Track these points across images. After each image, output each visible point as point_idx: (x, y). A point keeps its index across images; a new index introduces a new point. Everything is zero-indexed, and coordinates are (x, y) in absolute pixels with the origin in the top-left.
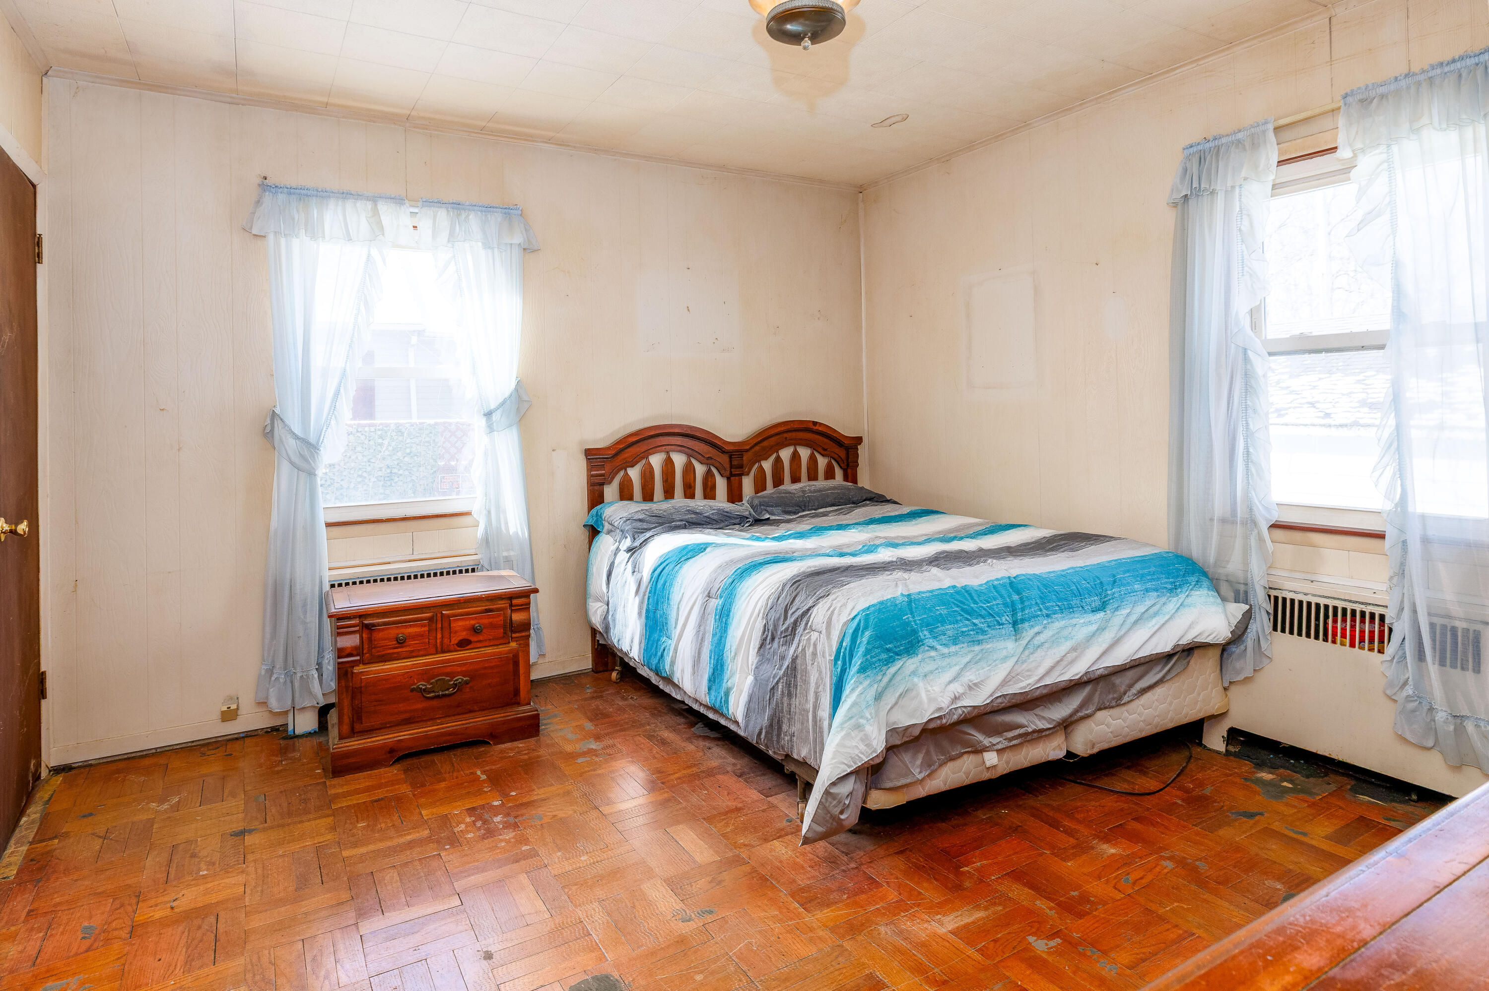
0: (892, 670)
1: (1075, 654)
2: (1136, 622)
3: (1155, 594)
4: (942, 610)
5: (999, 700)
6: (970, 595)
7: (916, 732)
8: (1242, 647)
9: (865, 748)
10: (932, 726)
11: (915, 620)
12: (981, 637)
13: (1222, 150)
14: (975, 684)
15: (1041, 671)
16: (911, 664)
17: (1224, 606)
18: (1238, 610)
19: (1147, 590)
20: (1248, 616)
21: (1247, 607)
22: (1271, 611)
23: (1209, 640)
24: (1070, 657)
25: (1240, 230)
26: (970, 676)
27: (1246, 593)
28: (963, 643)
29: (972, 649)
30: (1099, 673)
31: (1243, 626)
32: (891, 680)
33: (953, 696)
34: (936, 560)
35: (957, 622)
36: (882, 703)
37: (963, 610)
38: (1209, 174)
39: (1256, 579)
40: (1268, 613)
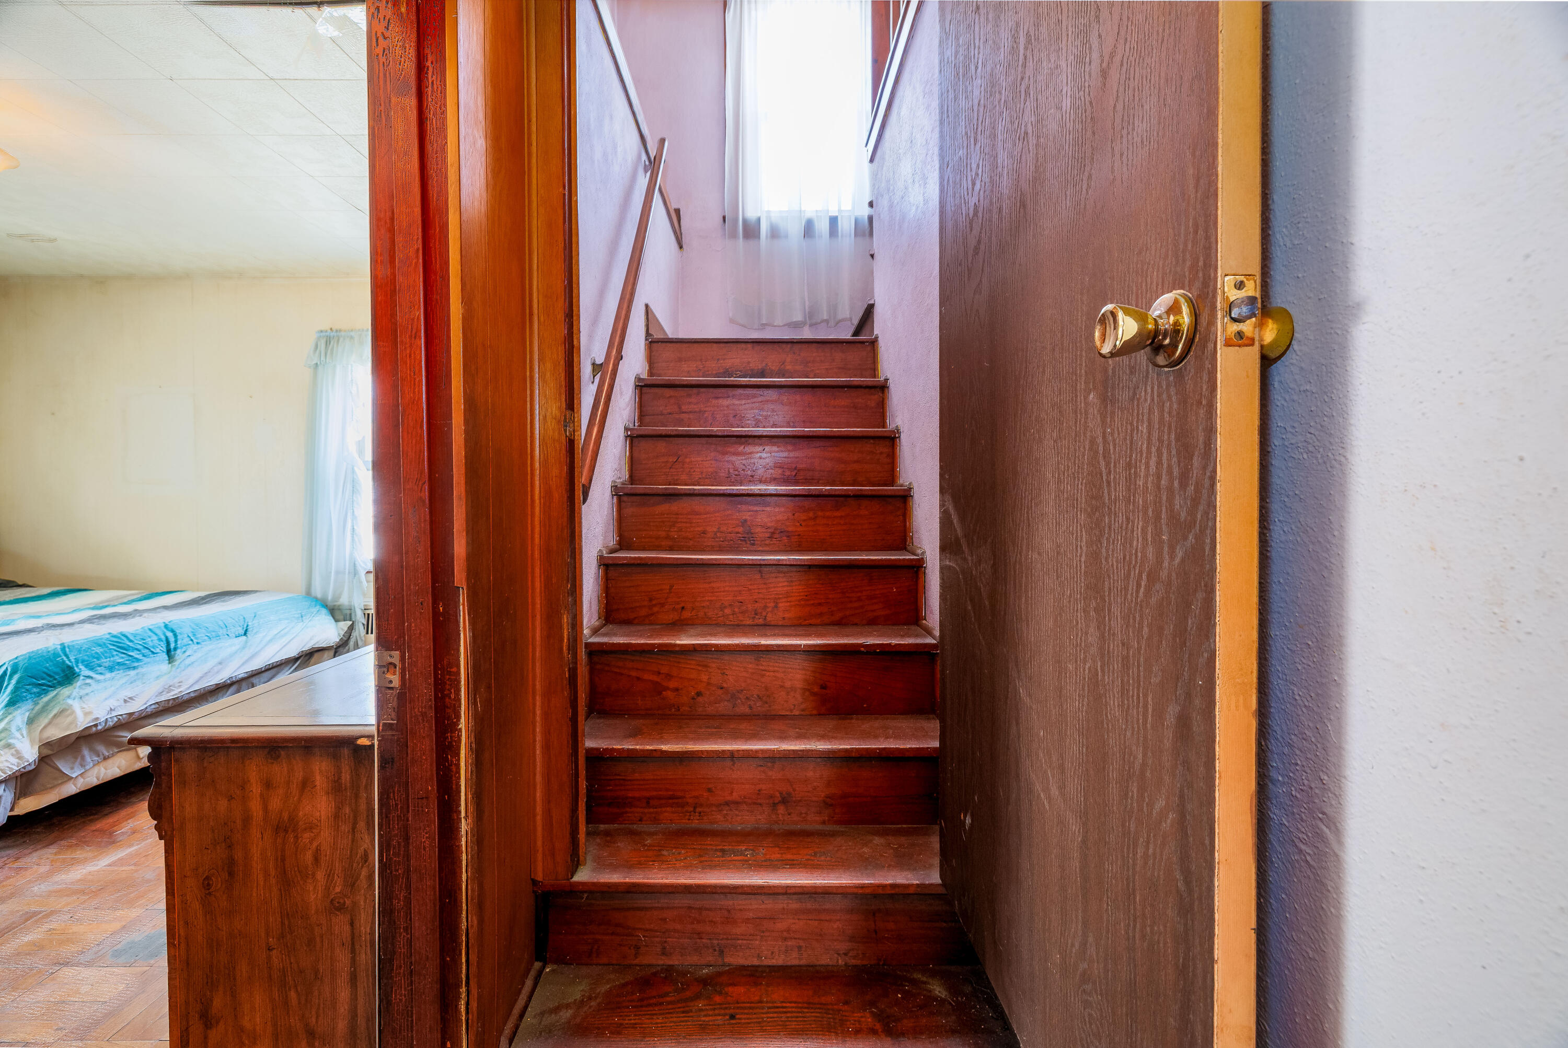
0: (45, 699)
1: (220, 666)
2: (270, 641)
3: (287, 621)
4: (99, 650)
5: (153, 707)
6: (126, 637)
7: (74, 738)
8: (347, 648)
9: (17, 760)
10: (87, 733)
11: (71, 661)
12: (136, 664)
13: (341, 340)
14: (130, 698)
15: (191, 681)
16: (65, 691)
17: (337, 625)
18: (345, 625)
19: (280, 620)
20: (351, 628)
21: (351, 623)
22: (365, 623)
23: (324, 645)
24: (216, 669)
25: (351, 393)
26: (128, 693)
27: (351, 614)
28: (119, 670)
29: (128, 673)
30: (240, 676)
31: (347, 635)
32: (44, 707)
33: (109, 709)
34: (90, 620)
35: (113, 656)
36: (35, 725)
37: (119, 647)
38: (332, 353)
39: (356, 606)
40: (364, 624)
